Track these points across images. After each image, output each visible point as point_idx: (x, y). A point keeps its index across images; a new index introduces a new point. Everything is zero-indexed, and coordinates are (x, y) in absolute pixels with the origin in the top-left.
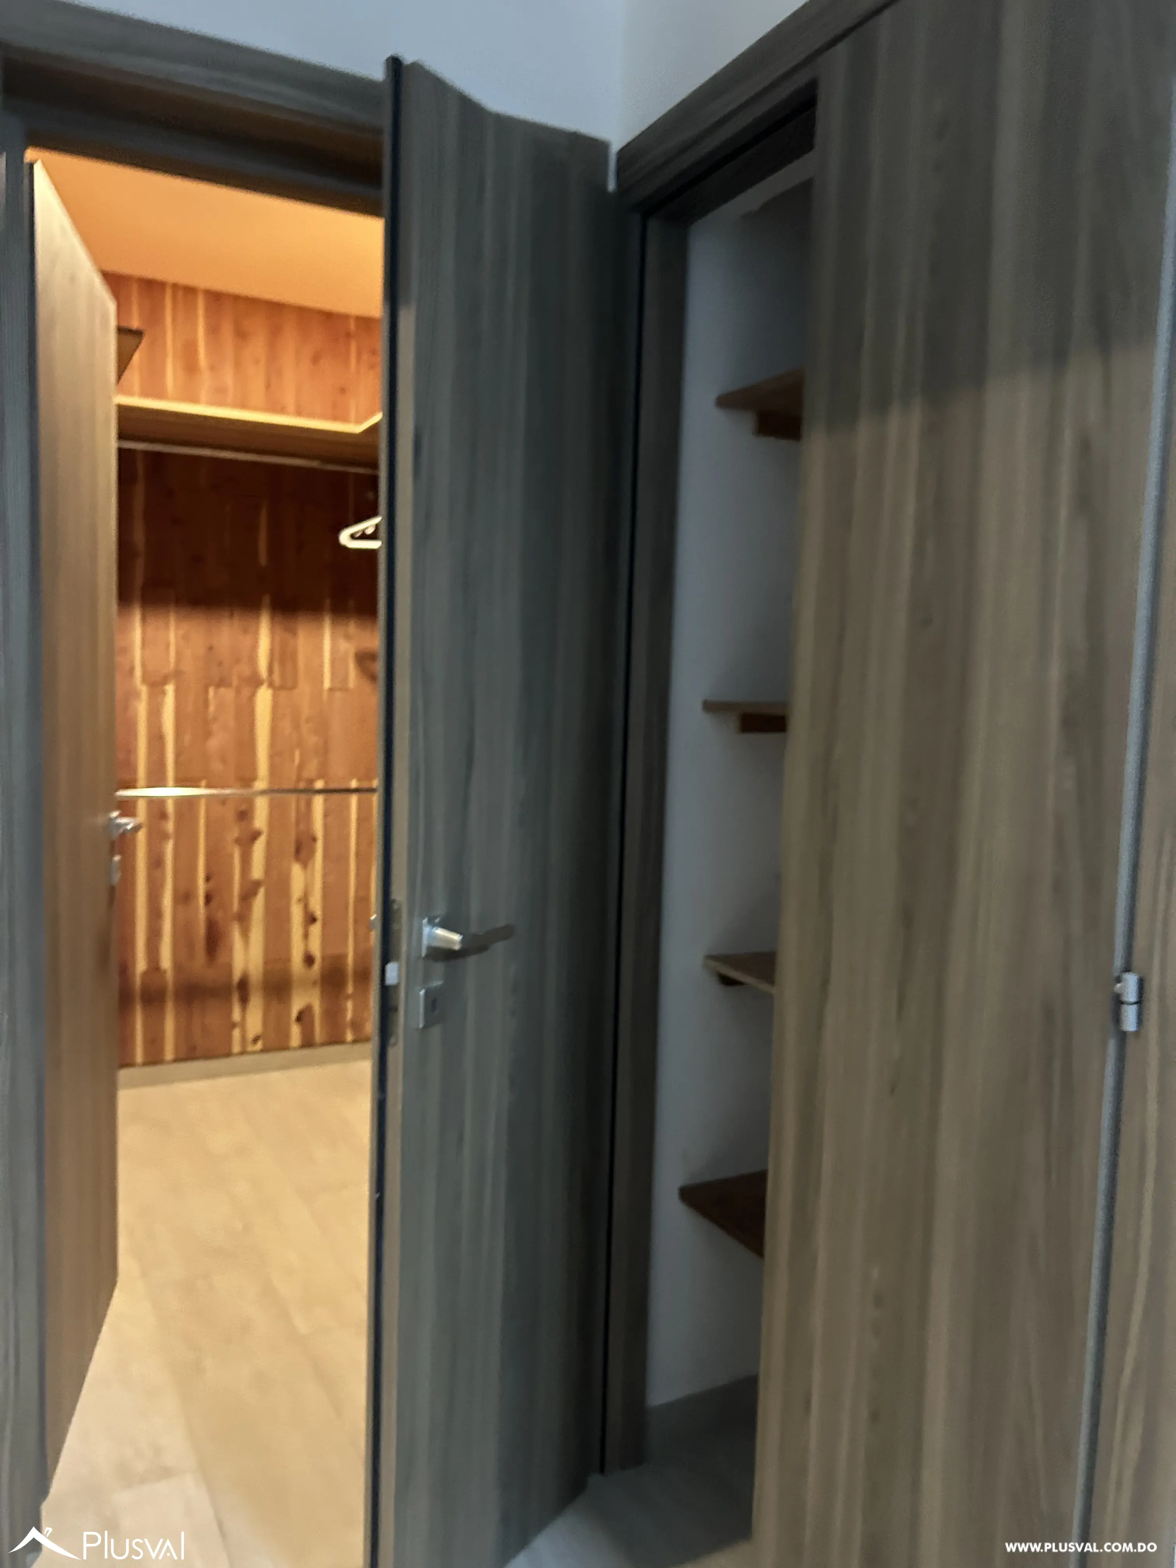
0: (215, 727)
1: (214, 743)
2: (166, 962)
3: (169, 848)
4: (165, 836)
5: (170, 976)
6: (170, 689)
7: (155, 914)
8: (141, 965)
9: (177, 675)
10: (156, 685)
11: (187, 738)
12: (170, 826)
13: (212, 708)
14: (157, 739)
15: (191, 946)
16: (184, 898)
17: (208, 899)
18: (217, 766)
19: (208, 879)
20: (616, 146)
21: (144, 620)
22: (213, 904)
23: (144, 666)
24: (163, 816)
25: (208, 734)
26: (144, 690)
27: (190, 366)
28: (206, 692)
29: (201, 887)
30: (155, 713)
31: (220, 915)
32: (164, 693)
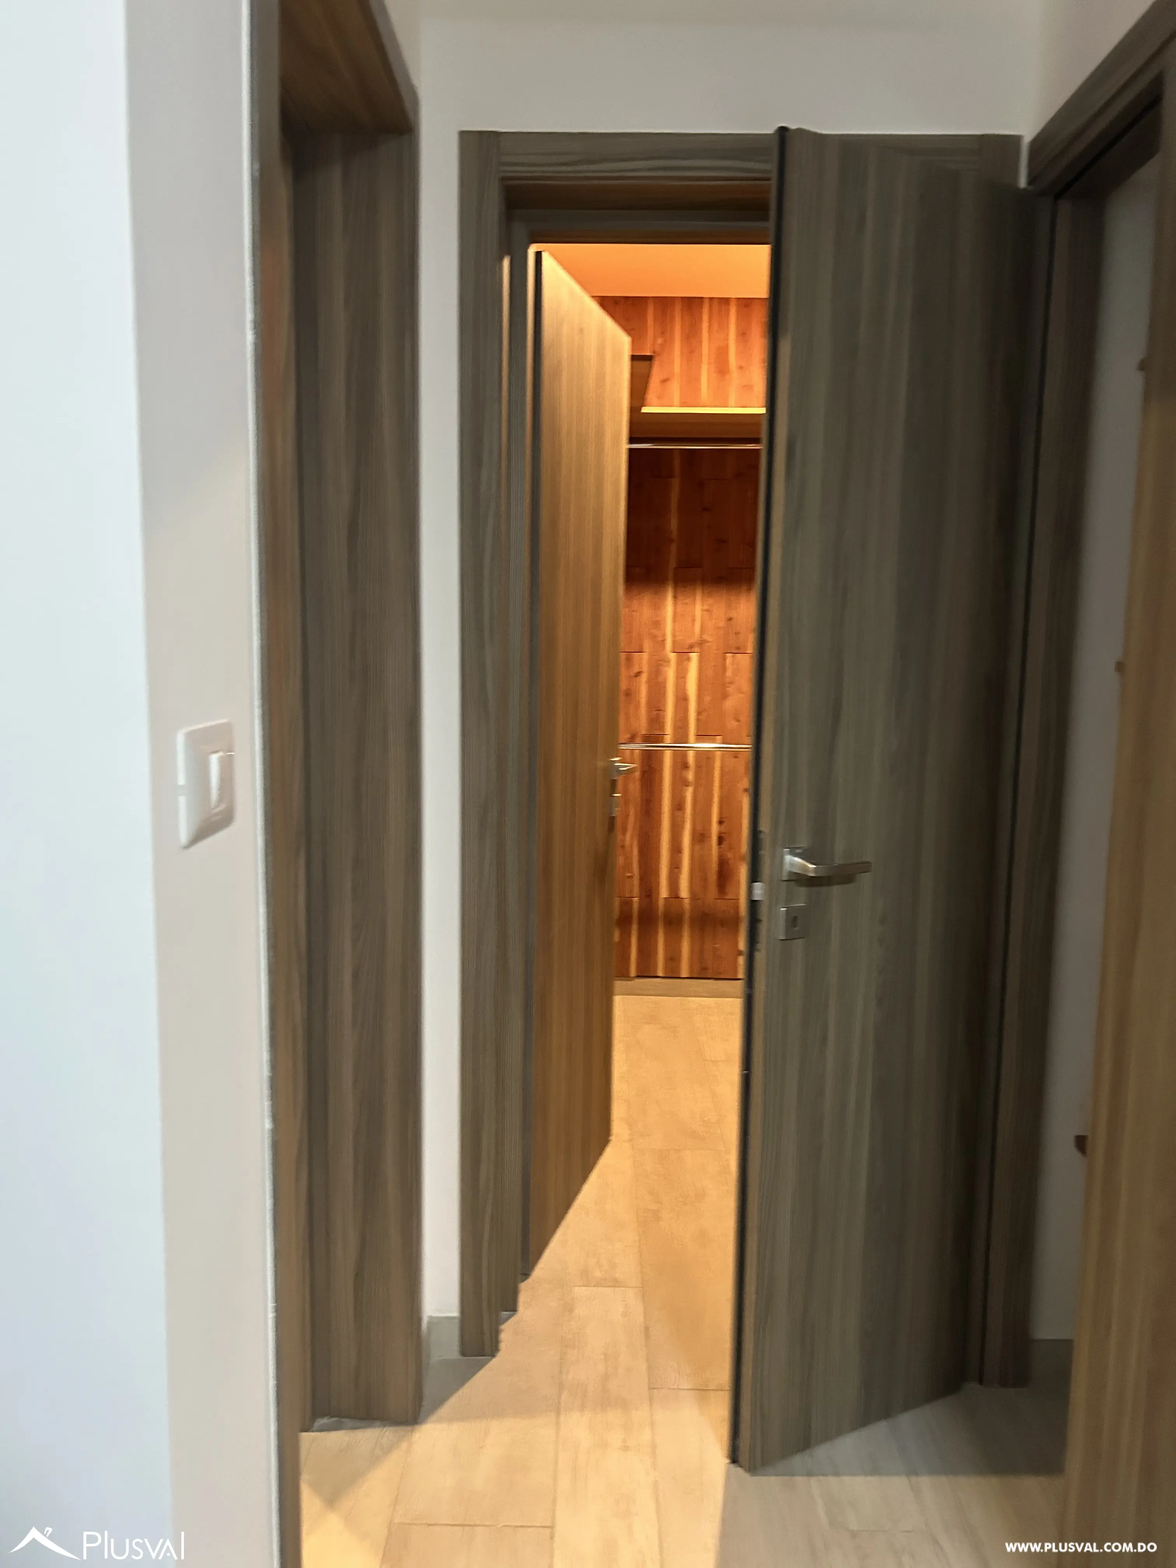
0: (731, 689)
1: (729, 704)
2: (684, 892)
3: (689, 793)
4: (686, 784)
5: (687, 903)
6: (694, 656)
7: (676, 849)
8: (664, 892)
9: (701, 643)
10: (683, 653)
11: (707, 699)
12: (690, 776)
13: (729, 673)
14: (682, 699)
15: (705, 880)
16: (700, 837)
17: (721, 840)
18: (732, 724)
19: (721, 822)
20: (1027, 139)
21: (675, 597)
22: (725, 845)
23: (674, 636)
24: (685, 766)
25: (725, 696)
26: (672, 656)
27: (722, 369)
28: (725, 659)
29: (715, 829)
30: (681, 676)
31: (730, 855)
32: (689, 659)
